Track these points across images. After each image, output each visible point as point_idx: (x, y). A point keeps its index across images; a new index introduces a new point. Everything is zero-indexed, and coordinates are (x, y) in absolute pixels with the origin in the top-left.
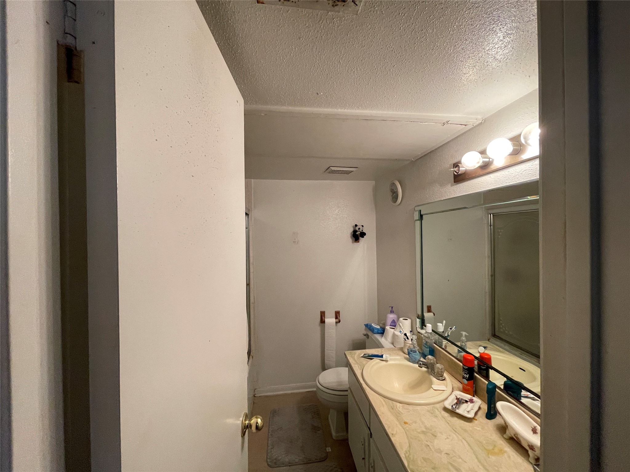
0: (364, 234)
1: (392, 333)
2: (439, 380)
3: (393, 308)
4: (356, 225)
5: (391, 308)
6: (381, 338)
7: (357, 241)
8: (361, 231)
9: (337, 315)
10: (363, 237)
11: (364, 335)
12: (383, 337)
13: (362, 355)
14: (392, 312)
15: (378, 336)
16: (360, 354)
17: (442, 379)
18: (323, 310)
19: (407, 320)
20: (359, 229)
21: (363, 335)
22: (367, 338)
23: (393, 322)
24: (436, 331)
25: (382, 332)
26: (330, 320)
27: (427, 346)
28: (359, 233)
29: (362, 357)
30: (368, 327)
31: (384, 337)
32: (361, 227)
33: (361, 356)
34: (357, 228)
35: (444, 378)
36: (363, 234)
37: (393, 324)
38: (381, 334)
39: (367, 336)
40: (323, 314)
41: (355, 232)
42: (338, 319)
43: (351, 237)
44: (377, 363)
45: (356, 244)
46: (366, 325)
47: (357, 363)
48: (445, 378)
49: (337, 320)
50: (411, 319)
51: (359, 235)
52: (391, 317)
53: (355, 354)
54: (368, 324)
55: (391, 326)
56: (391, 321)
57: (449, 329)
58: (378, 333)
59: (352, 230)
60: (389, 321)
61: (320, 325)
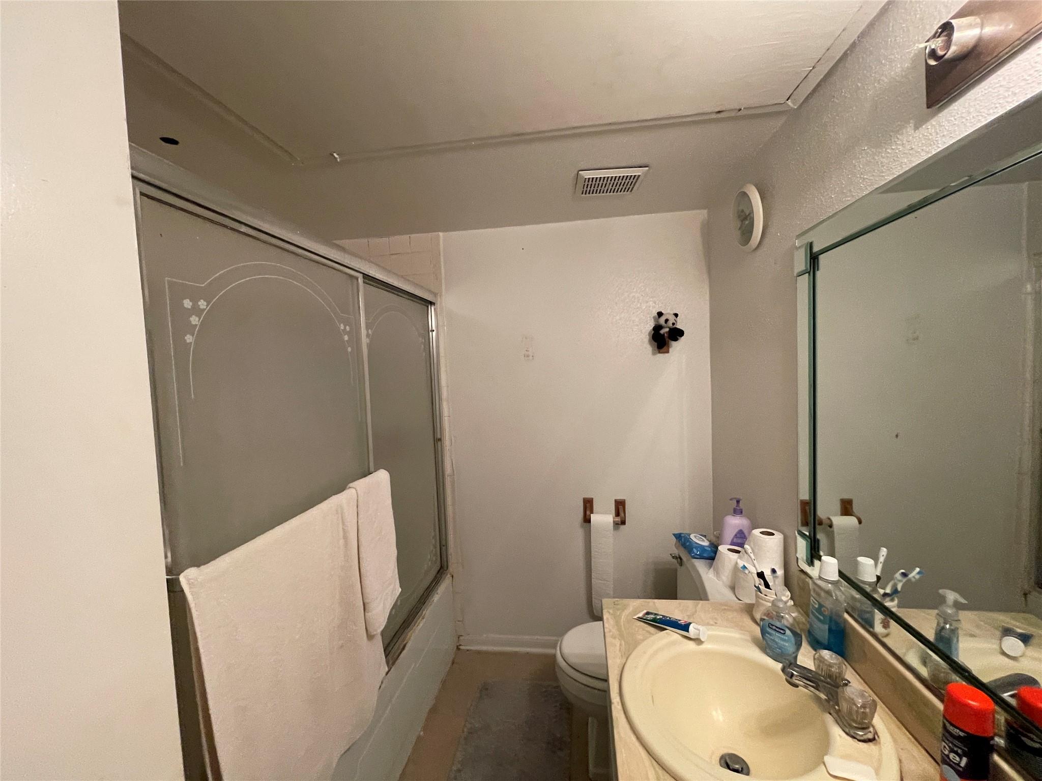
0: (680, 333)
1: (733, 563)
2: (853, 737)
3: (741, 502)
4: (660, 314)
5: (735, 502)
6: (706, 569)
7: (661, 351)
8: (671, 325)
9: (620, 506)
10: (676, 340)
11: (673, 557)
12: (712, 569)
13: (640, 615)
14: (738, 512)
15: (700, 566)
16: (636, 611)
17: (865, 737)
18: (588, 496)
19: (773, 534)
20: (667, 321)
21: (670, 558)
22: (678, 566)
23: (738, 535)
24: (854, 580)
25: (711, 556)
26: (603, 519)
27: (822, 618)
28: (667, 330)
29: (640, 619)
30: (682, 540)
31: (714, 570)
32: (672, 319)
33: (635, 617)
34: (662, 321)
35: (870, 736)
36: (677, 334)
37: (739, 541)
38: (708, 561)
39: (679, 559)
40: (588, 505)
41: (657, 328)
42: (619, 517)
43: (650, 341)
44: (673, 643)
45: (660, 356)
46: (678, 537)
47: (622, 636)
48: (876, 733)
49: (618, 519)
50: (783, 534)
51: (666, 335)
52: (734, 523)
53: (625, 607)
54: (680, 534)
55: (732, 544)
56: (735, 533)
57: (898, 576)
58: (701, 557)
59: (650, 325)
60: (729, 534)
61: (582, 526)
